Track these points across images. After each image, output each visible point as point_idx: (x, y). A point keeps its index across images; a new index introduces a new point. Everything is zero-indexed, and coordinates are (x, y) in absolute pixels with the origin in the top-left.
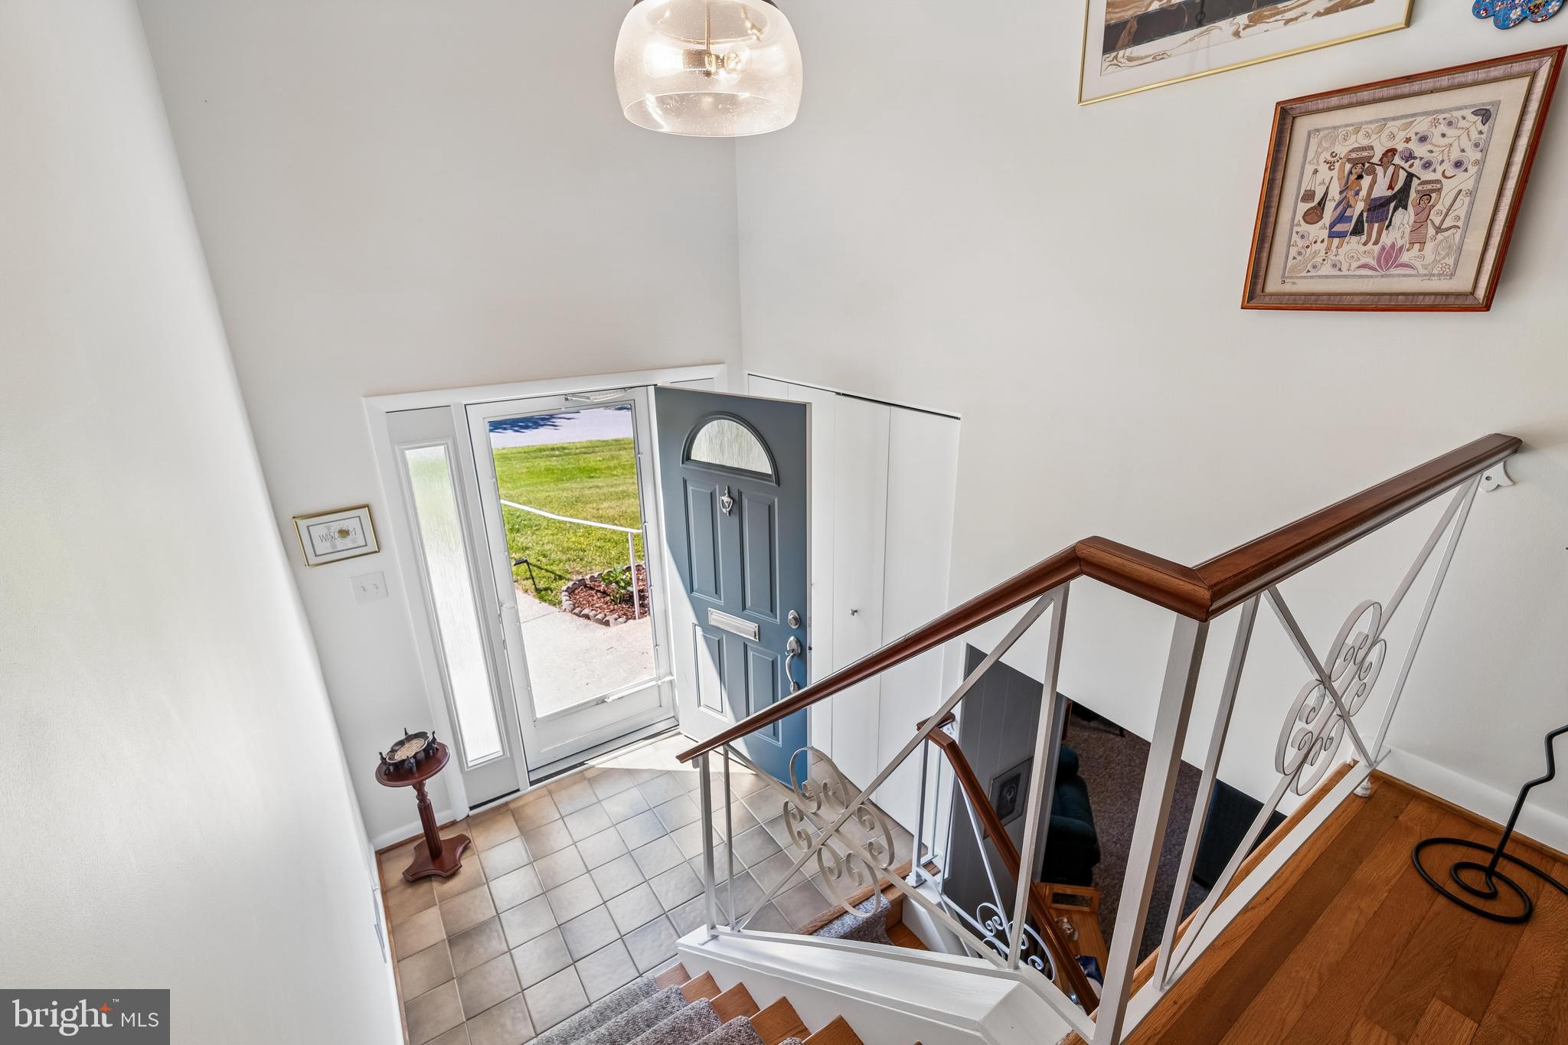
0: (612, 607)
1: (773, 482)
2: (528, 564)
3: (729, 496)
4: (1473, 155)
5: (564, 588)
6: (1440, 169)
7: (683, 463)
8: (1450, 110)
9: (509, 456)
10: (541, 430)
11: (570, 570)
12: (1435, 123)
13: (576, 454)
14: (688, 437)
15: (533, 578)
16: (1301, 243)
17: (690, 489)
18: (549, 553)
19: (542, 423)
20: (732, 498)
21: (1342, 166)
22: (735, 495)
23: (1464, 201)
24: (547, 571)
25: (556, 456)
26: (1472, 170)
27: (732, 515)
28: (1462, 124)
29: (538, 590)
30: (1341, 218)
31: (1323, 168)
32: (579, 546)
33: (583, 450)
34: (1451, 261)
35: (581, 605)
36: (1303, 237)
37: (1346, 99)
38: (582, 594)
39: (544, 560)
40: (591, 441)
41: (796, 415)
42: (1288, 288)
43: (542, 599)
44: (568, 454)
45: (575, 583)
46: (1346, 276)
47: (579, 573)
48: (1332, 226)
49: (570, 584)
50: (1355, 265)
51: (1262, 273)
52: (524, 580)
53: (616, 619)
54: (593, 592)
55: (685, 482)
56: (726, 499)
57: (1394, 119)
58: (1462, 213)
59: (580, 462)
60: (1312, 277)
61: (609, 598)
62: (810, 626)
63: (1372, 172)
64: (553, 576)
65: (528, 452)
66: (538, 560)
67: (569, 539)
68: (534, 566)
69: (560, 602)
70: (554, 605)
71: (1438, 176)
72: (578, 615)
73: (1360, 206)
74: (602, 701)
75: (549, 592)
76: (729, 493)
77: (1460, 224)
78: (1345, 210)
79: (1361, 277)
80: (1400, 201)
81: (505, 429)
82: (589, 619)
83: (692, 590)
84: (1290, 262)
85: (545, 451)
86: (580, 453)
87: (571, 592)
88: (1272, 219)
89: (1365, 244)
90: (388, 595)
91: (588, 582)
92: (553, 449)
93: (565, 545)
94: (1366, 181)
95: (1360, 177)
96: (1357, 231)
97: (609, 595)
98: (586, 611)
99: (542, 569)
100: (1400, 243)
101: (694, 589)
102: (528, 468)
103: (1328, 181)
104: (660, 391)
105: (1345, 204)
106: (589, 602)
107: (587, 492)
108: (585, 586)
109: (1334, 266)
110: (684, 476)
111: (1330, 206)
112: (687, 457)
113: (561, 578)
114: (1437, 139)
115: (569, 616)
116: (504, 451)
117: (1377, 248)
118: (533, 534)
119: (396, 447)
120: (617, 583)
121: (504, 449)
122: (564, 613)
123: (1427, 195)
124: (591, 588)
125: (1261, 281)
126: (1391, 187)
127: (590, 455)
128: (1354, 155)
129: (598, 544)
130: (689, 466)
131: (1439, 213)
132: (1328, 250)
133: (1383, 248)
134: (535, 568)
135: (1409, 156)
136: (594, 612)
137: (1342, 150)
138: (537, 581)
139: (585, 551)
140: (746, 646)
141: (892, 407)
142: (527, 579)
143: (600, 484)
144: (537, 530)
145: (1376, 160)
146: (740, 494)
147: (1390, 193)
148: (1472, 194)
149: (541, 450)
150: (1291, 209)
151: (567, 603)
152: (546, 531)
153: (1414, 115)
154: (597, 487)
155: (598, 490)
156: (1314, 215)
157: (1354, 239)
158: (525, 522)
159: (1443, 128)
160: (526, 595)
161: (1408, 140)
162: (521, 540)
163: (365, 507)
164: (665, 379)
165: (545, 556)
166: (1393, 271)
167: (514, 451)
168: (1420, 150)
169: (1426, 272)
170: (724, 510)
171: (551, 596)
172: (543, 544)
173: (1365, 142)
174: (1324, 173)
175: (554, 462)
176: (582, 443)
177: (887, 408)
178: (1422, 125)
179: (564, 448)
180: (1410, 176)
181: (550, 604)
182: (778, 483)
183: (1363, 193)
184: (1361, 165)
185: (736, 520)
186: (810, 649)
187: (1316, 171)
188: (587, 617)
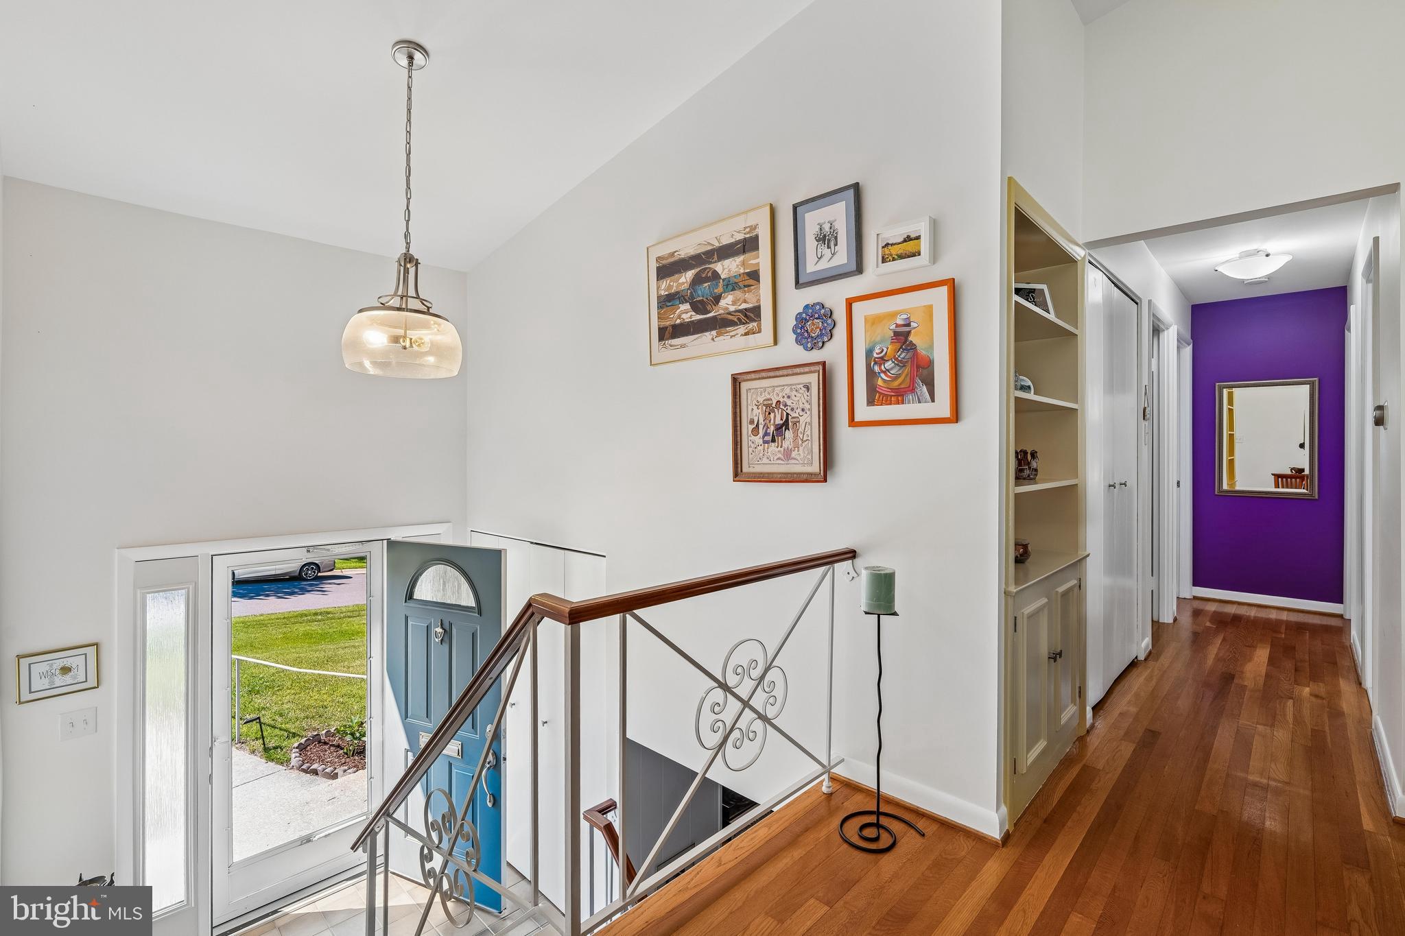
0: (343, 761)
1: (476, 613)
2: (260, 723)
3: (442, 628)
4: (807, 406)
5: (296, 745)
6: (797, 412)
7: (405, 602)
8: (796, 384)
9: (266, 622)
10: (308, 596)
11: (306, 727)
12: (791, 390)
13: (339, 619)
14: (411, 580)
15: (263, 738)
16: (752, 445)
17: (410, 623)
18: (286, 711)
19: (309, 588)
20: (443, 629)
21: (762, 408)
22: (447, 627)
23: (808, 427)
24: (281, 729)
25: (319, 621)
26: (808, 413)
27: (443, 643)
28: (801, 391)
29: (266, 750)
30: (766, 434)
31: (755, 408)
32: (321, 703)
33: (349, 614)
34: (810, 457)
35: (312, 761)
36: (753, 443)
37: (757, 376)
38: (314, 749)
39: (280, 720)
40: (357, 605)
41: (494, 558)
42: (752, 470)
43: (270, 759)
44: (331, 619)
45: (309, 739)
46: (773, 464)
47: (315, 729)
48: (763, 437)
49: (303, 741)
50: (776, 458)
51: (739, 462)
52: (253, 740)
53: (345, 771)
54: (327, 747)
55: (407, 618)
56: (439, 630)
57: (777, 387)
58: (809, 433)
59: (344, 625)
60: (760, 464)
61: (341, 752)
62: (505, 737)
63: (774, 412)
64: (286, 734)
65: (288, 618)
66: (273, 720)
67: (311, 697)
68: (268, 725)
69: (289, 760)
70: (282, 764)
71: (797, 415)
72: (305, 771)
73: (772, 428)
74: (307, 840)
75: (279, 750)
76: (442, 625)
77: (809, 438)
78: (766, 430)
79: (779, 464)
80: (786, 426)
81: (268, 596)
82: (317, 774)
83: (407, 717)
84: (751, 456)
85: (306, 616)
86: (345, 617)
87: (302, 748)
88: (739, 433)
89: (777, 447)
90: (96, 731)
91: (323, 738)
92: (316, 614)
93: (306, 703)
94: (772, 415)
95: (769, 414)
96: (773, 440)
97: (342, 749)
98: (315, 766)
99: (275, 728)
100: (790, 447)
101: (409, 716)
102: (285, 633)
103: (757, 414)
104: (392, 544)
105: (766, 427)
106: (319, 757)
107: (341, 652)
108: (320, 742)
109: (768, 458)
110: (406, 613)
111: (761, 427)
112: (410, 596)
113: (294, 735)
114: (793, 397)
115: (295, 773)
116: (262, 618)
117: (782, 449)
118: (274, 694)
119: (139, 591)
120: (352, 734)
121: (262, 615)
122: (292, 771)
123: (795, 424)
124: (325, 743)
125: (739, 466)
126: (782, 419)
127: (355, 619)
128: (765, 403)
129: (341, 700)
130: (411, 604)
131: (801, 433)
132: (764, 449)
133: (784, 450)
134: (268, 728)
135: (786, 405)
136: (323, 766)
137: (761, 400)
138: (267, 741)
139: (327, 708)
140: (450, 765)
141: (566, 551)
142: (257, 739)
143: (357, 644)
144: (278, 690)
145: (774, 405)
146: (451, 625)
147: (781, 422)
148: (810, 424)
149: (302, 615)
150: (747, 428)
151: (295, 758)
152: (288, 691)
153: (784, 386)
154: (354, 647)
155: (353, 649)
156: (755, 431)
157: (773, 444)
158: (268, 684)
159: (794, 393)
160: (252, 756)
161: (784, 397)
162: (258, 701)
163: (94, 645)
164: (397, 535)
165: (281, 715)
166: (790, 461)
167: (273, 617)
168: (789, 402)
169: (802, 462)
170: (437, 640)
171: (279, 754)
172: (283, 704)
173: (768, 397)
174: (756, 411)
175: (315, 627)
176: (349, 607)
177: (562, 551)
178: (787, 390)
179: (328, 613)
180: (788, 414)
181: (277, 763)
182: (480, 613)
183: (772, 421)
184: (769, 408)
185: (446, 646)
186: (505, 759)
187: (753, 409)
188: (315, 772)
